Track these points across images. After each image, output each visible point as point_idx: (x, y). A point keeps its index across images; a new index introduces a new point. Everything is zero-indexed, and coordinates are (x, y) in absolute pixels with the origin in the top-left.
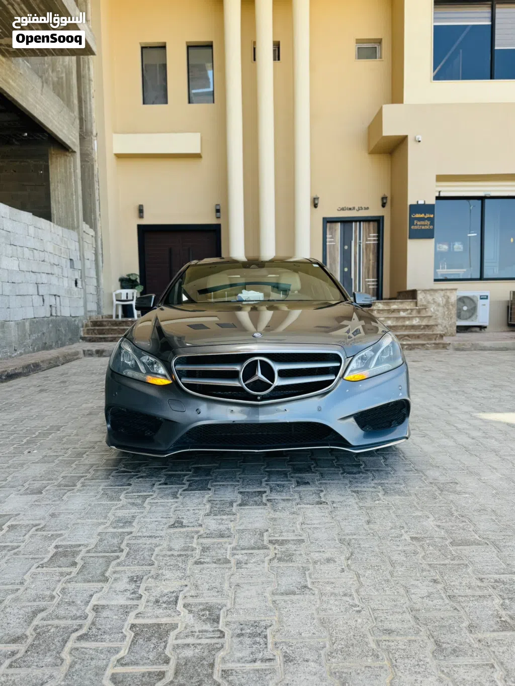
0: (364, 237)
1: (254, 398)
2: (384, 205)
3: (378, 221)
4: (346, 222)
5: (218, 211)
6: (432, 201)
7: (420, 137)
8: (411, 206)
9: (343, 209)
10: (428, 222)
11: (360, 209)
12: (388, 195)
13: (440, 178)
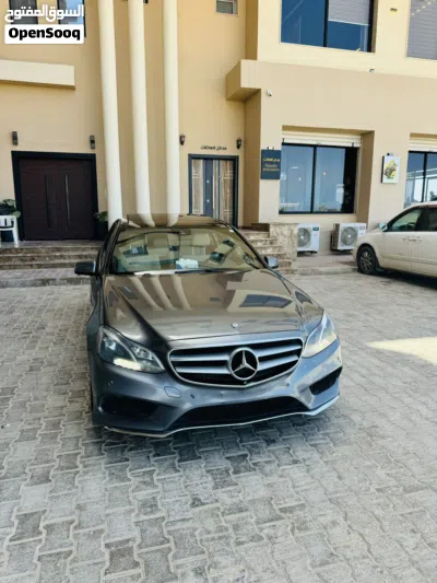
0: (223, 173)
1: (241, 383)
2: (238, 147)
3: (234, 160)
4: (208, 159)
5: (92, 142)
6: (278, 147)
7: (270, 92)
8: (263, 151)
9: (205, 148)
10: (275, 166)
11: (220, 148)
12: (242, 139)
13: (285, 128)
